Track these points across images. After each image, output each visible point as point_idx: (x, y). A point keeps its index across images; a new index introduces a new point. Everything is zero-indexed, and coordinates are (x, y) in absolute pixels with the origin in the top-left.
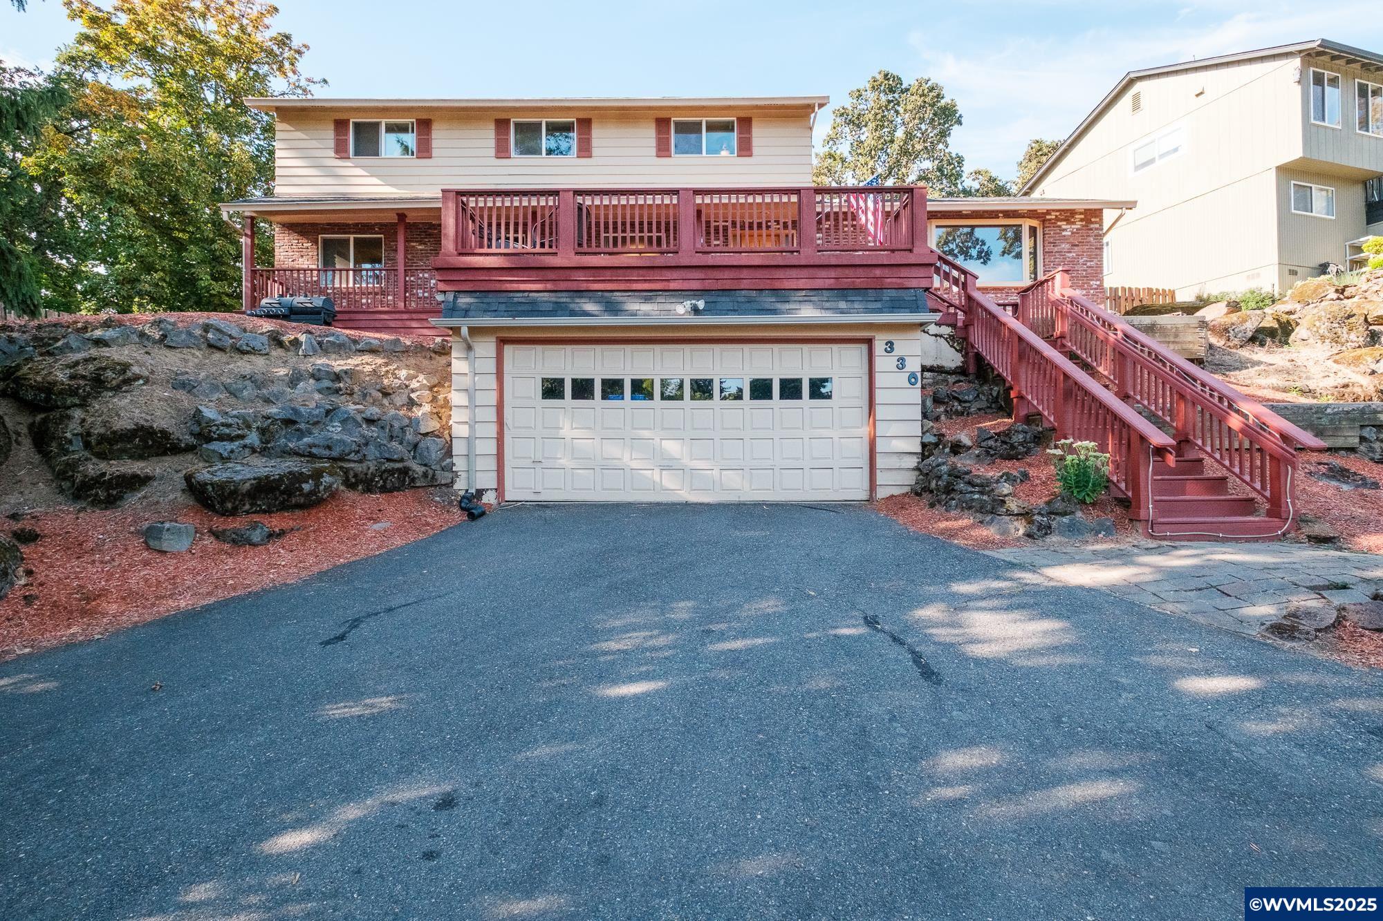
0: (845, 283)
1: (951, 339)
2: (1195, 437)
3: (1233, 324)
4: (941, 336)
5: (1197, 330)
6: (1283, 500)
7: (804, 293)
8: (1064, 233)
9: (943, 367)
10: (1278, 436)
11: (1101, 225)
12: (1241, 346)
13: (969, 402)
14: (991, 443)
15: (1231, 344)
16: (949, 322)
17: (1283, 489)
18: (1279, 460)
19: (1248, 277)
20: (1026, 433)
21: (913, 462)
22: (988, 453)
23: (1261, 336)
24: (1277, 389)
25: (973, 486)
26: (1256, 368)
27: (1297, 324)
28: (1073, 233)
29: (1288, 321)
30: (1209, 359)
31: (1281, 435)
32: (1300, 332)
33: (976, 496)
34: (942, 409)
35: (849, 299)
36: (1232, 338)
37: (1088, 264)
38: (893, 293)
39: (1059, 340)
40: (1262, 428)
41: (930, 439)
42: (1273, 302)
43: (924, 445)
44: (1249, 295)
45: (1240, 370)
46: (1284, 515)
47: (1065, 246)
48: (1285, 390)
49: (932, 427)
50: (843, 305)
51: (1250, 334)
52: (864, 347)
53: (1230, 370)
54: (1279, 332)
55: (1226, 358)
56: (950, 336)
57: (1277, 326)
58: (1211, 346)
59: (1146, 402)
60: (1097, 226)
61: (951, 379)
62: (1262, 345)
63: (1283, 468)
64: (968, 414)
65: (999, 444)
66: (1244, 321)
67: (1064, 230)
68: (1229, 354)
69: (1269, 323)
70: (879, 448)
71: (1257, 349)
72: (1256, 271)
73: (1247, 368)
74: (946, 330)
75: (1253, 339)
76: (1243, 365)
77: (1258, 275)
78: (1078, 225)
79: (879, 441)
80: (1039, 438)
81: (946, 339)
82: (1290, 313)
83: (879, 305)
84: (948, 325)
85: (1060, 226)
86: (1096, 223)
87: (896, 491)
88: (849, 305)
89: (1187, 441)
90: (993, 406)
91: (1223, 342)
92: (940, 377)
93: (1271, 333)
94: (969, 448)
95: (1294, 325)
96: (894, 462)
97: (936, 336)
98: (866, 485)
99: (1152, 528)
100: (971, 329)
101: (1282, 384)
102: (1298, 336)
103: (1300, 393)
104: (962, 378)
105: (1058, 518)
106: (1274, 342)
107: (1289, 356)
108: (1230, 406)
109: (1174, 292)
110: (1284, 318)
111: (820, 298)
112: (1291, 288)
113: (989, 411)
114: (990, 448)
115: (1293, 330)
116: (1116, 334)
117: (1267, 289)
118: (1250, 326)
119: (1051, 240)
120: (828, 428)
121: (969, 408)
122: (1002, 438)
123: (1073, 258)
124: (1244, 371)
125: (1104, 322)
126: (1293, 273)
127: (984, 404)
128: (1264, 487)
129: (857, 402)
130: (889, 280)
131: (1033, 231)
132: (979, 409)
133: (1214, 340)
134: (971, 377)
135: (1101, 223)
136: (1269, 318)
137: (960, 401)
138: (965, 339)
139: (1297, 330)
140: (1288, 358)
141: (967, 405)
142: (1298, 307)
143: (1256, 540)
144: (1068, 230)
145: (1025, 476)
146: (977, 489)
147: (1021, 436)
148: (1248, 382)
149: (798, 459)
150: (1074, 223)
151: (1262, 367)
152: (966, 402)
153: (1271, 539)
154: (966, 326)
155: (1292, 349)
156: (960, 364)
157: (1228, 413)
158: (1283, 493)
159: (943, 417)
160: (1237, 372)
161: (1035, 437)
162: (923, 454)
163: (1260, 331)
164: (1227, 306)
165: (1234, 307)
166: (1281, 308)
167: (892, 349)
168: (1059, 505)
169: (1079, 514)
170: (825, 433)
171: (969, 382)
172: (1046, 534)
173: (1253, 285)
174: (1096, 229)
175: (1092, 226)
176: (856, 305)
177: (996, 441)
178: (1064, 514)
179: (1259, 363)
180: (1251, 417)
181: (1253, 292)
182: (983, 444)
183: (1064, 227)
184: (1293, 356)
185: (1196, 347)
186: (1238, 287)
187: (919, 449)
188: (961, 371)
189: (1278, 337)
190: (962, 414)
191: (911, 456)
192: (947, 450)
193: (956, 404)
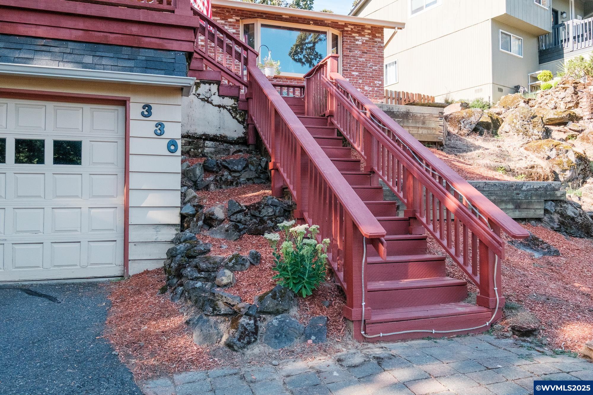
0: (97, 37)
1: (233, 111)
2: (421, 216)
3: (463, 118)
4: (224, 107)
5: (438, 119)
6: (491, 287)
7: (43, 42)
8: (357, 43)
9: (225, 137)
10: (486, 220)
11: (382, 40)
12: (468, 135)
13: (238, 172)
14: (240, 216)
15: (462, 133)
16: (231, 95)
17: (490, 277)
18: (487, 248)
19: (476, 90)
20: (276, 206)
21: (171, 234)
22: (236, 227)
23: (481, 128)
24: (489, 168)
25: (200, 271)
26: (477, 151)
27: (503, 121)
28: (363, 43)
29: (497, 119)
30: (447, 143)
31: (489, 220)
32: (504, 127)
33: (199, 284)
34: (211, 178)
35: (98, 54)
36: (462, 128)
37: (374, 68)
38: (151, 54)
39: (329, 118)
40: (474, 212)
41: (189, 209)
42: (489, 108)
43: (183, 217)
44: (476, 103)
45: (467, 152)
46: (491, 305)
47: (357, 52)
48: (495, 169)
49: (195, 197)
50: (88, 59)
51: (473, 126)
52: (121, 109)
53: (460, 152)
54: (492, 126)
55: (458, 142)
56: (233, 107)
57: (490, 121)
58: (449, 133)
59: (386, 178)
60: (380, 40)
61: (233, 149)
62: (481, 134)
63: (490, 255)
64: (237, 184)
65: (248, 218)
66: (470, 116)
67: (357, 40)
68: (460, 140)
69: (485, 119)
70: (132, 220)
71: (478, 137)
72: (480, 87)
73: (471, 151)
74: (229, 102)
75: (475, 130)
76: (469, 148)
77: (481, 90)
78: (367, 38)
79: (131, 211)
80: (289, 211)
81: (229, 110)
82: (499, 114)
83: (131, 64)
84: (232, 97)
85: (354, 37)
86: (379, 37)
87: (152, 266)
88: (96, 60)
89: (415, 218)
90: (262, 176)
91: (457, 131)
92: (222, 147)
93: (487, 126)
94: (222, 221)
95: (501, 122)
96: (150, 235)
97: (219, 106)
98: (120, 260)
99: (365, 330)
100: (251, 102)
101: (493, 164)
102: (503, 129)
103: (504, 172)
104: (243, 148)
105: (269, 318)
106: (488, 133)
107: (498, 144)
108: (448, 188)
109: (434, 97)
110: (495, 116)
111: (62, 50)
112: (499, 100)
113: (256, 181)
114: (239, 222)
115: (500, 125)
116: (365, 114)
117: (486, 100)
118: (474, 120)
119: (348, 47)
120: (77, 196)
121: (239, 178)
122: (252, 212)
123: (363, 62)
124: (469, 153)
125: (358, 103)
126: (501, 90)
127: (253, 175)
128: (474, 272)
129: (111, 169)
130: (147, 39)
131: (335, 38)
132: (248, 179)
133: (451, 129)
134: (251, 148)
135: (382, 38)
136: (486, 116)
137: (231, 171)
138: (246, 112)
139: (503, 125)
140: (497, 145)
141: (237, 174)
142: (503, 110)
143: (467, 334)
144: (360, 40)
145: (256, 258)
146: (203, 274)
147: (270, 210)
148: (471, 162)
149: (36, 232)
150: (364, 36)
151: (481, 151)
152: (235, 171)
153: (480, 331)
154: (248, 99)
155: (500, 138)
156: (241, 135)
157: (445, 194)
158: (490, 281)
159: (212, 187)
160: (465, 154)
161: (285, 211)
162: (182, 225)
163: (480, 124)
164: (461, 106)
165: (465, 106)
166: (493, 111)
167: (150, 114)
168: (269, 303)
169: (294, 311)
170: (73, 202)
171: (247, 152)
172: (249, 343)
173: (478, 96)
174: (379, 42)
175: (376, 39)
176: (104, 61)
177: (246, 214)
178: (277, 313)
179: (479, 148)
180: (465, 199)
181: (478, 101)
182: (233, 218)
183: (357, 38)
184: (500, 144)
185: (437, 133)
186: (470, 97)
187: (177, 220)
188: (242, 141)
189: (491, 130)
190: (231, 183)
191: (169, 227)
192: (200, 223)
193: (226, 173)
